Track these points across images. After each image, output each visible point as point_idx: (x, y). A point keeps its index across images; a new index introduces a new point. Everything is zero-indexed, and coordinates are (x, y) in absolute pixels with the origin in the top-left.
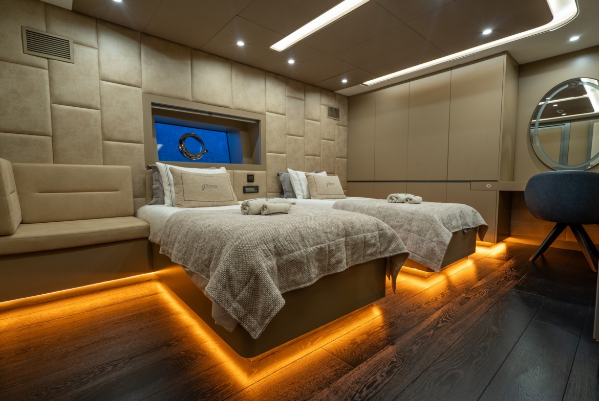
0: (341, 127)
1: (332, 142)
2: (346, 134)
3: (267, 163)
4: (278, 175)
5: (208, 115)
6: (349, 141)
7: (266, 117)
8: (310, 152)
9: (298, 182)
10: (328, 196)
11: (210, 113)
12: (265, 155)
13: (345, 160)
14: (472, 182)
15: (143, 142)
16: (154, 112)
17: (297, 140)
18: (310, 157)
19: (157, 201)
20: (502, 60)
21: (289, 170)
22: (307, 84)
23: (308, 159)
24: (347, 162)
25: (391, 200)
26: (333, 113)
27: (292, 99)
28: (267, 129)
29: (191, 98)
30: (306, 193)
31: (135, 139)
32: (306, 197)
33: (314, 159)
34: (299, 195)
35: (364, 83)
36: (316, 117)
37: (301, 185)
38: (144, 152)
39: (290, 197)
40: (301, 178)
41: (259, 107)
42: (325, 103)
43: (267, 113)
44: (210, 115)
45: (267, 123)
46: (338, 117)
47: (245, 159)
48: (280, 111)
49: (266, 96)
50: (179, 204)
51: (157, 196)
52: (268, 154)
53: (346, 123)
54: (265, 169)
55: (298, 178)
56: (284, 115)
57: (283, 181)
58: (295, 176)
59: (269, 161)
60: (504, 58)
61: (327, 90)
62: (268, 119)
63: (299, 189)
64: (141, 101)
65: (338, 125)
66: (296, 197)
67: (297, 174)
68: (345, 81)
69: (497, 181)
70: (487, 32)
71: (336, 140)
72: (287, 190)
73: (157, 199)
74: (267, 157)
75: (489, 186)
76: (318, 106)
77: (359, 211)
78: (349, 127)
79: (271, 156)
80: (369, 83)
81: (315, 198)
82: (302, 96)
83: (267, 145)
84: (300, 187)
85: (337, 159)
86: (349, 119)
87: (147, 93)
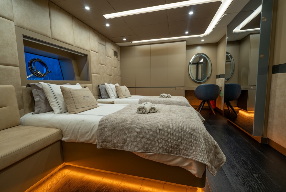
0: (118, 61)
1: (116, 68)
2: (120, 65)
3: (92, 80)
4: (99, 86)
5: (59, 48)
6: (121, 68)
7: (91, 53)
8: (109, 73)
9: (111, 90)
10: (126, 96)
11: (61, 47)
12: (91, 75)
13: (120, 77)
14: (176, 87)
15: (19, 65)
16: (26, 43)
17: (103, 67)
18: (109, 76)
19: (40, 110)
20: (184, 43)
21: (105, 83)
22: (106, 37)
23: (108, 77)
24: (121, 78)
25: (161, 97)
26: (116, 54)
27: (101, 45)
28: (91, 60)
29: (50, 36)
30: (116, 95)
31: (11, 63)
32: (116, 97)
33: (110, 77)
34: (113, 96)
35: (132, 42)
36: (110, 56)
37: (113, 91)
38: (19, 73)
39: (106, 98)
40: (112, 87)
41: (87, 48)
42: (113, 49)
43: (91, 51)
44: (61, 49)
45: (91, 57)
46: (117, 56)
47: (77, 77)
48: (97, 51)
49: (90, 41)
50: (73, 111)
51: (39, 106)
52: (93, 74)
53: (120, 59)
54: (91, 83)
55: (111, 88)
56: (98, 53)
57: (101, 89)
58: (109, 87)
59: (93, 78)
60: (185, 42)
61: (113, 42)
62: (92, 55)
63: (112, 94)
64: (15, 32)
65: (117, 60)
66: (109, 98)
67: (110, 86)
68: (125, 39)
69: (184, 87)
70: (187, 33)
71: (117, 68)
72: (104, 94)
73: (40, 109)
74: (92, 76)
75: (182, 88)
76: (110, 49)
77: (155, 103)
78: (121, 61)
79: (94, 75)
80: (133, 42)
81: (122, 97)
82: (104, 43)
83: (92, 69)
84: (112, 93)
85: (118, 77)
86: (121, 58)
87: (19, 27)
